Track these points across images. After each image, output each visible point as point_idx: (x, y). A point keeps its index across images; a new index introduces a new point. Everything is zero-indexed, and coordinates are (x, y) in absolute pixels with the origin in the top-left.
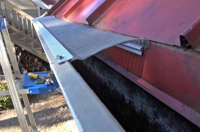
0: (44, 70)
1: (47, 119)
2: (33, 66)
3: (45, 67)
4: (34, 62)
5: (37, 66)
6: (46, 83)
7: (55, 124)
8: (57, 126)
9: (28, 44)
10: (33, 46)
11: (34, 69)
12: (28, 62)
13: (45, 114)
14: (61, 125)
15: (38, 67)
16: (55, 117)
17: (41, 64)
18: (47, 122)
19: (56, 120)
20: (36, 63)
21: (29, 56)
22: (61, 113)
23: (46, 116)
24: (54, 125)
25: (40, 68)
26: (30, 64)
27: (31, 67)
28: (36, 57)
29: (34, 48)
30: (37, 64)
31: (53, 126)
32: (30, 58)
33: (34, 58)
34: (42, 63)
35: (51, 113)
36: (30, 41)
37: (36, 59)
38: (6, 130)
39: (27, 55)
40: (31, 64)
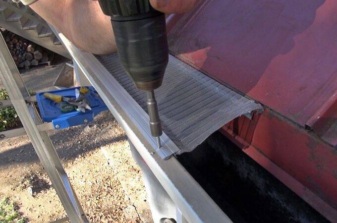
0: (47, 64)
1: (67, 147)
2: (26, 59)
3: (47, 59)
4: (27, 52)
5: (34, 58)
6: (78, 110)
7: (81, 154)
8: (84, 157)
9: (11, 19)
10: (20, 22)
11: (28, 63)
12: (16, 52)
13: (61, 139)
14: (90, 155)
15: (35, 60)
16: (79, 142)
17: (40, 54)
18: (68, 153)
19: (82, 147)
20: (30, 52)
21: (17, 41)
22: (88, 136)
23: (63, 142)
24: (80, 156)
25: (40, 61)
26: (20, 56)
27: (23, 61)
28: (29, 42)
29: (23, 27)
30: (33, 54)
31: (78, 157)
32: (18, 44)
33: (25, 43)
34: (40, 52)
35: (71, 137)
36: (12, 13)
37: (30, 46)
38: (2, 171)
39: (11, 40)
40: (22, 55)
